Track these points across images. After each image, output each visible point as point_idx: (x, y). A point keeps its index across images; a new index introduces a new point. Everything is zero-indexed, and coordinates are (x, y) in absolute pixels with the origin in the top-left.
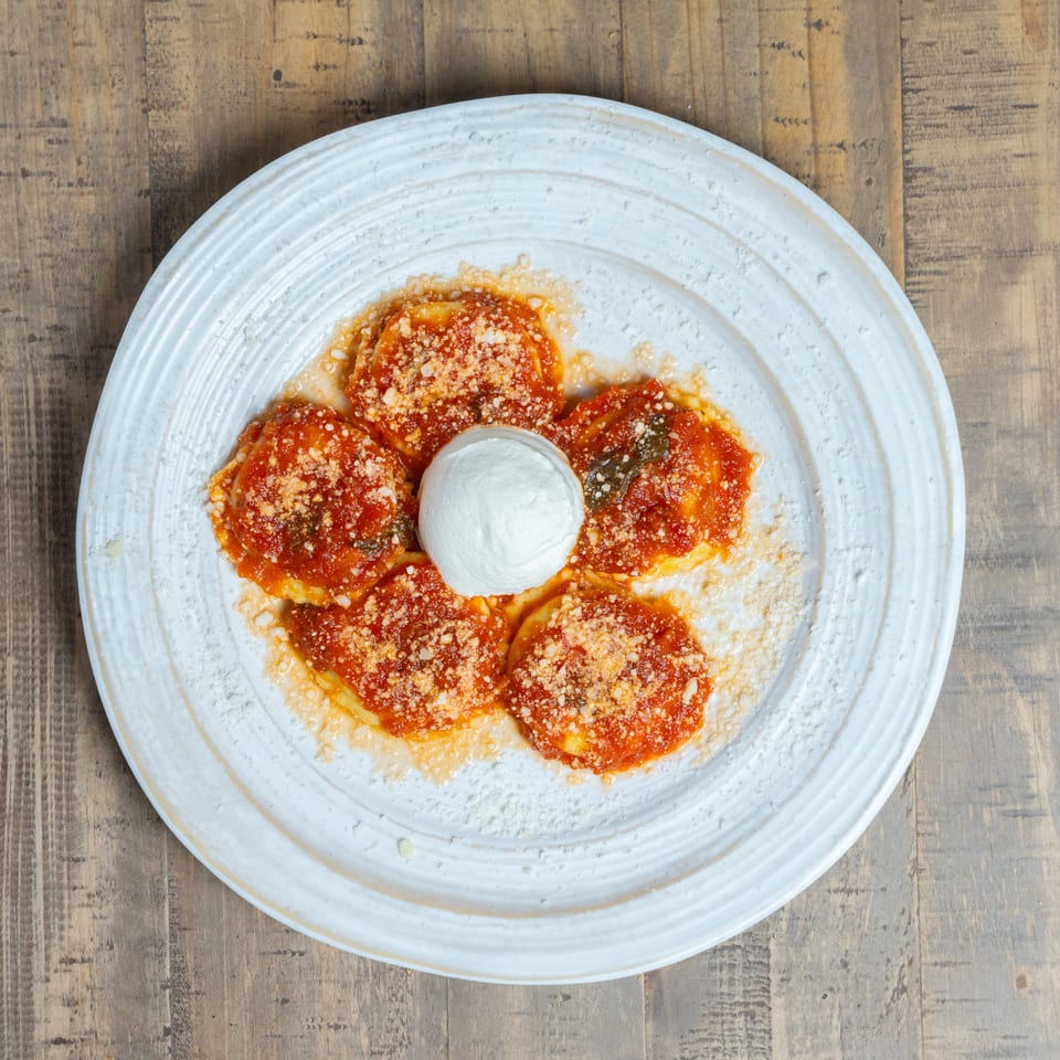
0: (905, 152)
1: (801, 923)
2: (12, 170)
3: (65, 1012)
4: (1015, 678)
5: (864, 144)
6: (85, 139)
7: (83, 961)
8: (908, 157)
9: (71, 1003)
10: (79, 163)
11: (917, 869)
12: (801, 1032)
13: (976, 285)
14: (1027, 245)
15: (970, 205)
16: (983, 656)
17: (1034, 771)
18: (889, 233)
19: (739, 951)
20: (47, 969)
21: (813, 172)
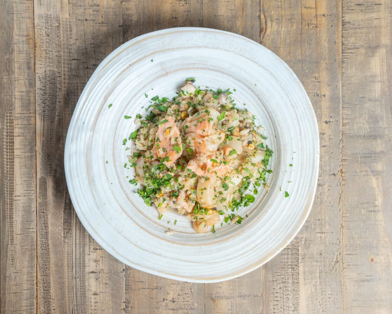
0: (343, 17)
1: (308, 242)
2: (83, 19)
3: (95, 264)
4: (372, 172)
5: (330, 15)
6: (104, 10)
7: (100, 249)
8: (343, 19)
9: (96, 261)
10: (102, 17)
11: (342, 227)
12: (308, 273)
13: (363, 57)
14: (378, 45)
15: (361, 33)
16: (363, 165)
17: (377, 199)
18: (337, 41)
19: (290, 250)
20: (90, 251)
21: (315, 23)
